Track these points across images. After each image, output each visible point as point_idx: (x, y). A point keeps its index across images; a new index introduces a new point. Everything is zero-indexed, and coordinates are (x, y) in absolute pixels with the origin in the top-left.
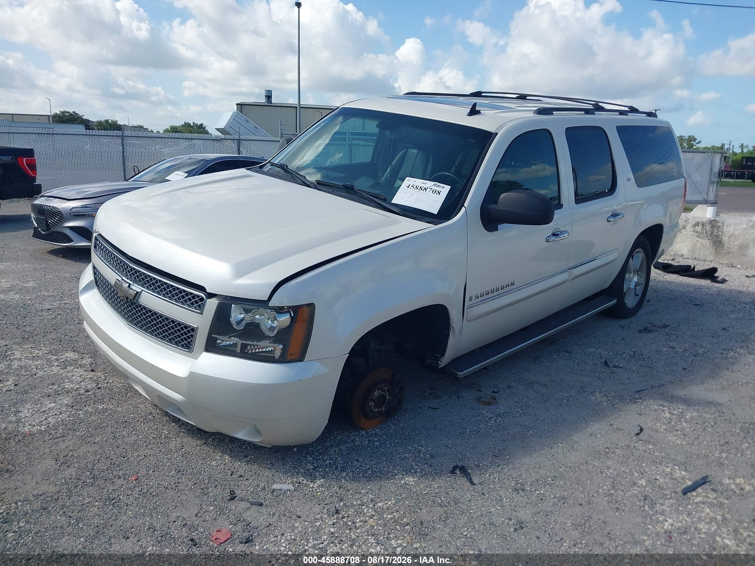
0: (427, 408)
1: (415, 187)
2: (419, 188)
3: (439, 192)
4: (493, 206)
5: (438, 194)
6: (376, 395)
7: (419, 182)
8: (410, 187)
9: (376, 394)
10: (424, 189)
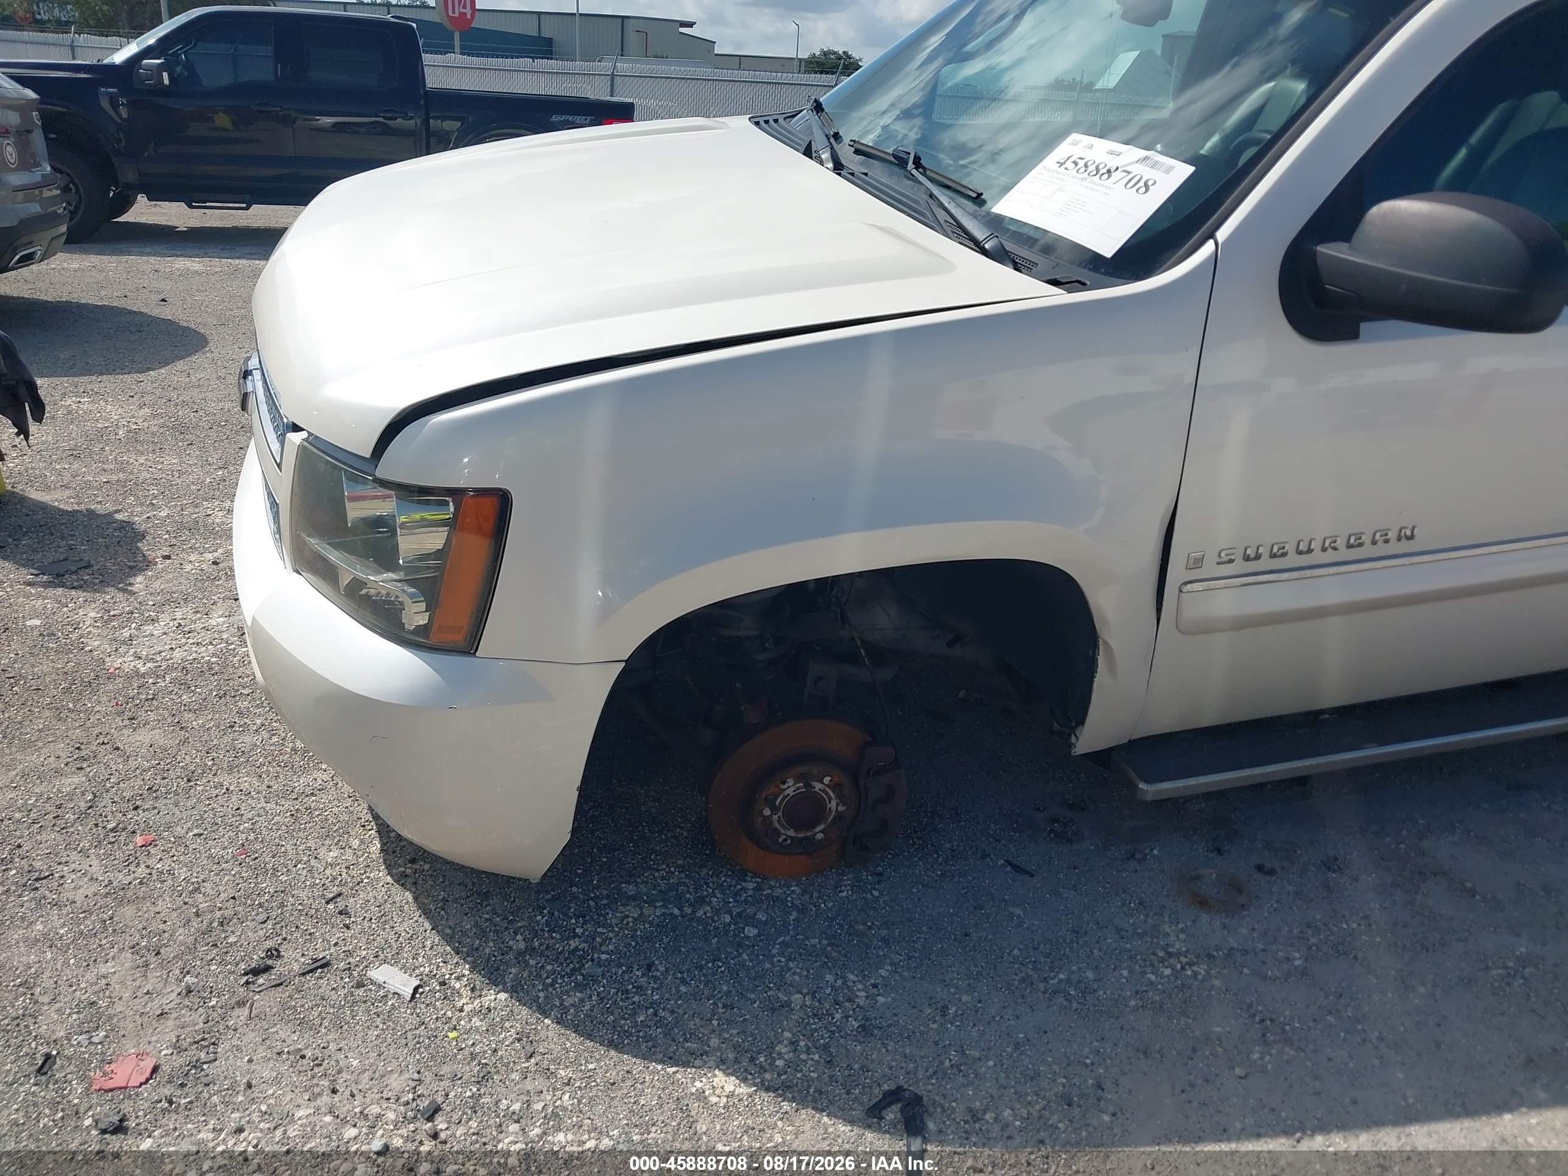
0: (1001, 862)
1: (1081, 163)
2: (1092, 168)
3: (1150, 183)
4: (1330, 251)
5: (1143, 189)
6: (790, 792)
7: (1100, 150)
8: (1069, 164)
9: (791, 788)
10: (1105, 171)
